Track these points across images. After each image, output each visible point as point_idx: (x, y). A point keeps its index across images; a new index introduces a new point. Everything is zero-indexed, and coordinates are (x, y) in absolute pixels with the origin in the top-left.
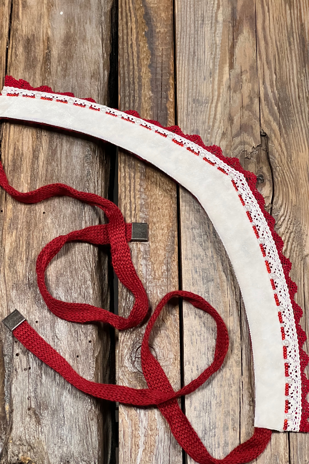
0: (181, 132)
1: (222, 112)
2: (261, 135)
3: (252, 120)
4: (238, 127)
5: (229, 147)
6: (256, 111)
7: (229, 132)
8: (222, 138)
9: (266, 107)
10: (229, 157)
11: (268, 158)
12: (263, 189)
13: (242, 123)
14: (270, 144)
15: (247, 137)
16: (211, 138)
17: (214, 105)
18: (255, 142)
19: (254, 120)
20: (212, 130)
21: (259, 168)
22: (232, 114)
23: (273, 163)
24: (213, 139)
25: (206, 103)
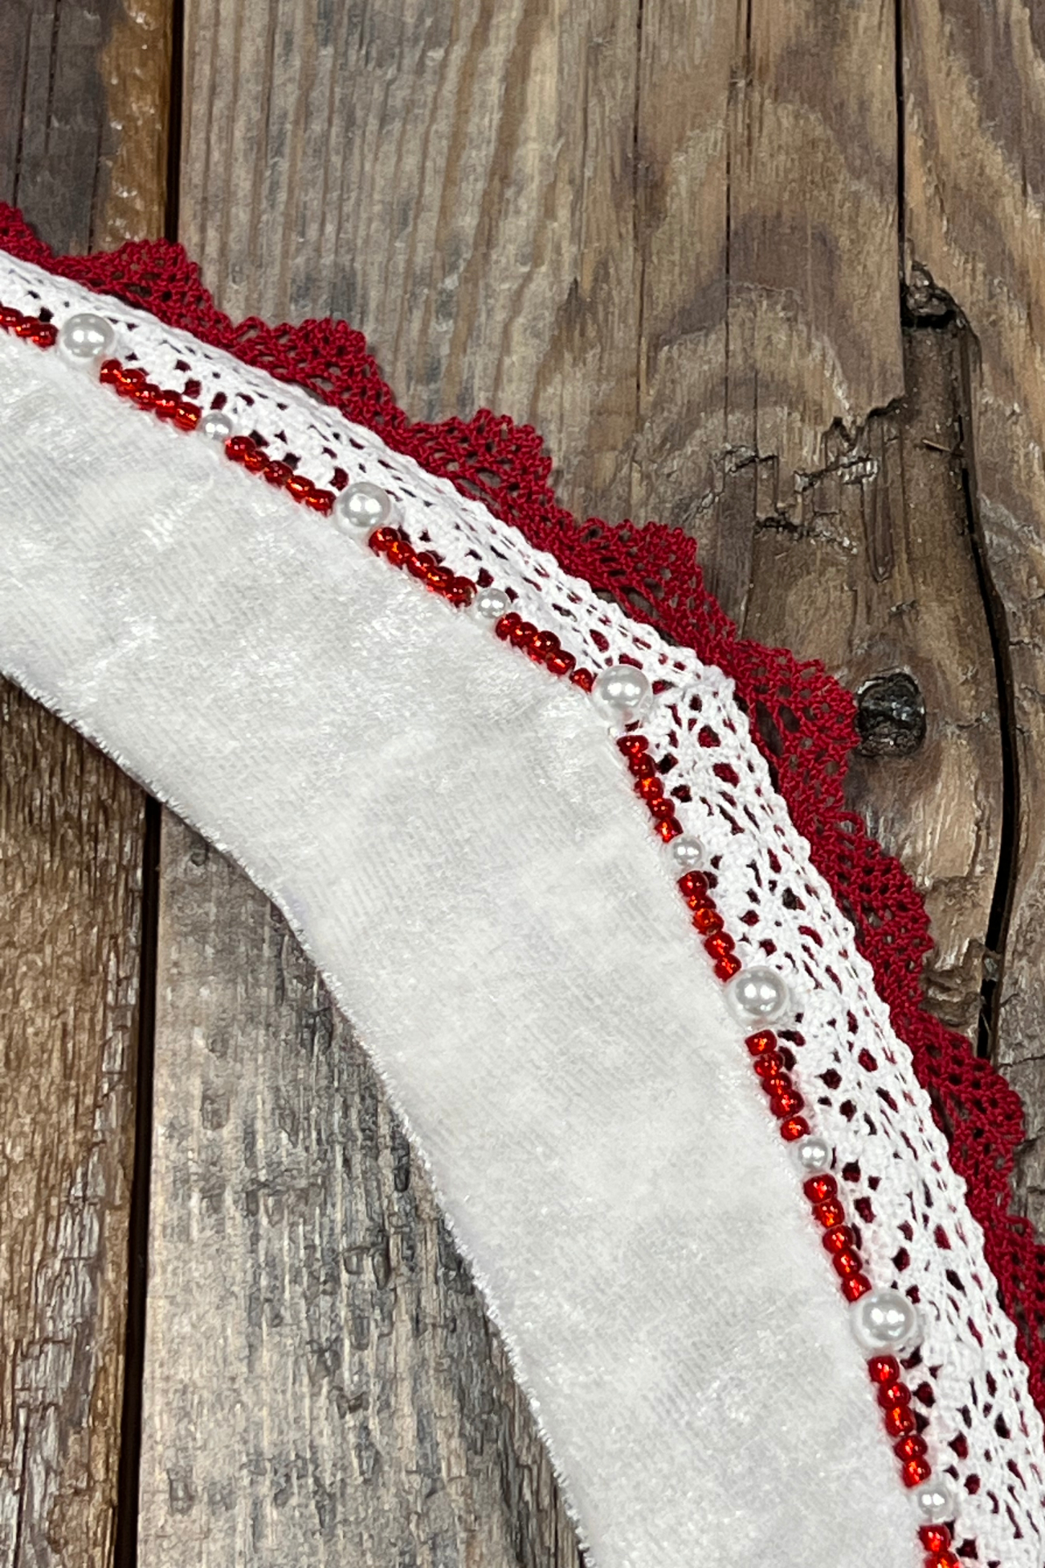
0: (202, 295)
1: (564, 116)
2: (909, 319)
3: (827, 179)
4: (708, 246)
5: (619, 425)
6: (863, 106)
7: (623, 292)
8: (555, 342)
9: (958, 62)
10: (613, 521)
11: (969, 521)
12: (919, 811)
13: (743, 207)
14: (984, 397)
15: (781, 337)
16: (460, 346)
17: (498, 52)
18: (852, 378)
19: (845, 183)
20: (471, 278)
21: (881, 612)
22: (656, 133)
23: (1006, 572)
24: (479, 362)
25: (433, 40)
